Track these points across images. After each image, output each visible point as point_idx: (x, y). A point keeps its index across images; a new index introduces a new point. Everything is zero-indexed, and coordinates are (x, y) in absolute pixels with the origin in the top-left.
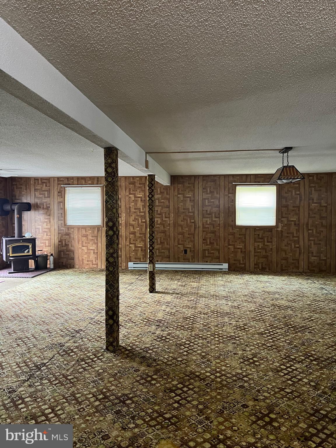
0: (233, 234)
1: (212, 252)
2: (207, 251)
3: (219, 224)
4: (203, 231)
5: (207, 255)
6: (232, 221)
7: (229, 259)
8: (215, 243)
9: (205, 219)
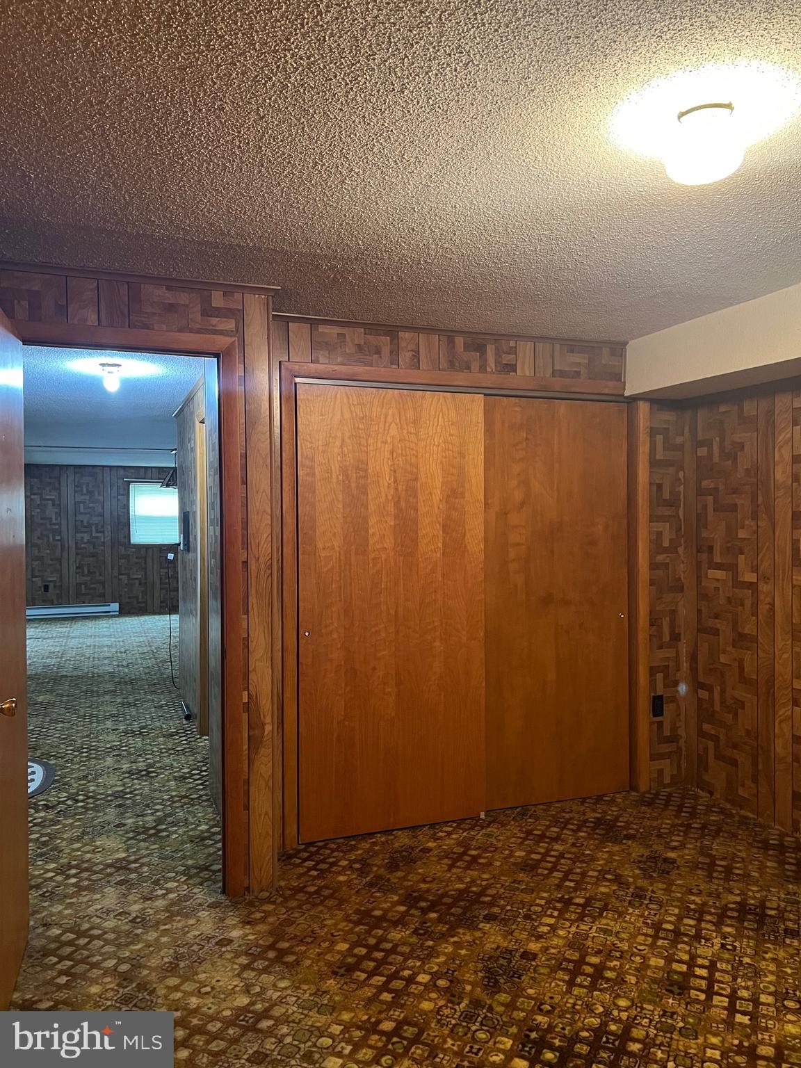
0: (127, 557)
1: (92, 586)
2: (83, 587)
3: (104, 542)
4: (77, 554)
5: (83, 592)
6: (125, 537)
7: (120, 596)
8: (97, 574)
9: (79, 535)
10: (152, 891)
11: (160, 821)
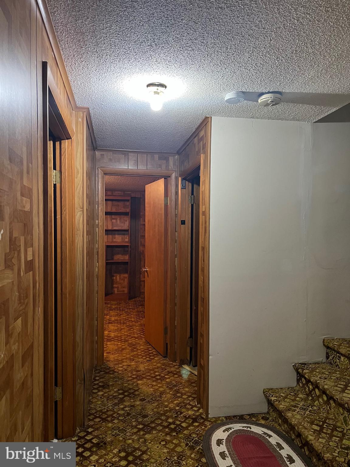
10: (127, 368)
11: (122, 401)
